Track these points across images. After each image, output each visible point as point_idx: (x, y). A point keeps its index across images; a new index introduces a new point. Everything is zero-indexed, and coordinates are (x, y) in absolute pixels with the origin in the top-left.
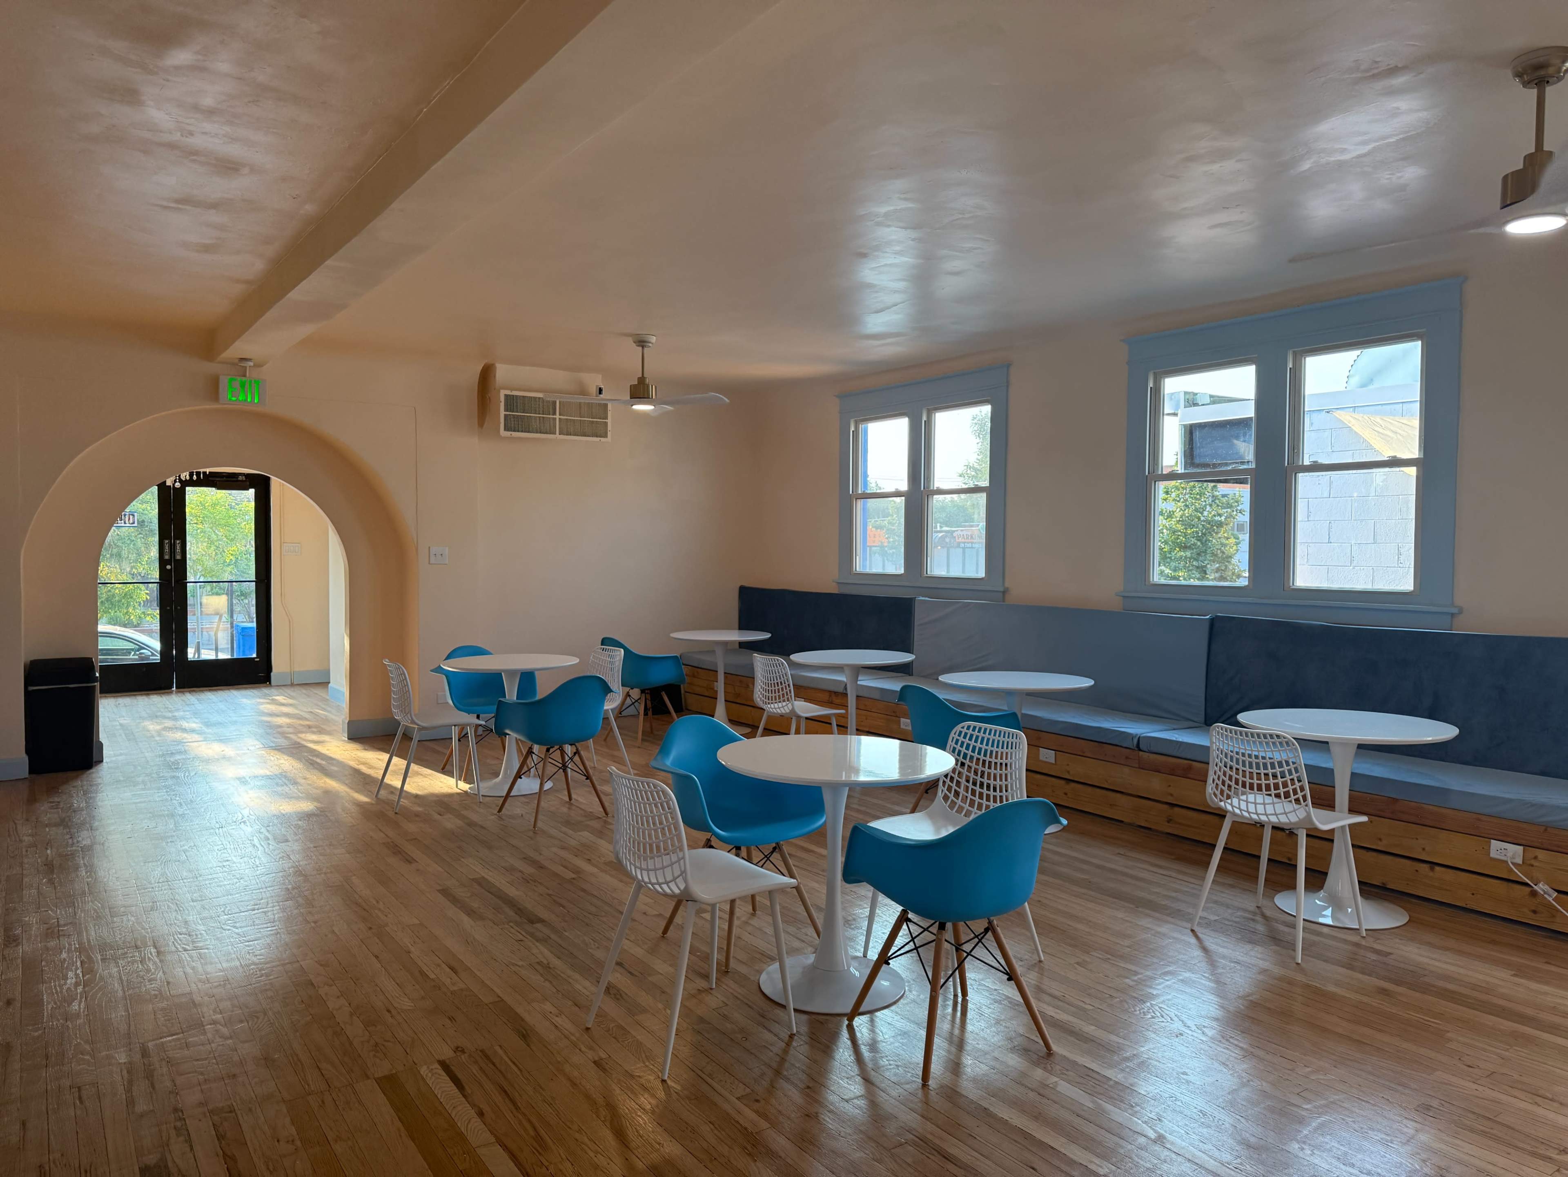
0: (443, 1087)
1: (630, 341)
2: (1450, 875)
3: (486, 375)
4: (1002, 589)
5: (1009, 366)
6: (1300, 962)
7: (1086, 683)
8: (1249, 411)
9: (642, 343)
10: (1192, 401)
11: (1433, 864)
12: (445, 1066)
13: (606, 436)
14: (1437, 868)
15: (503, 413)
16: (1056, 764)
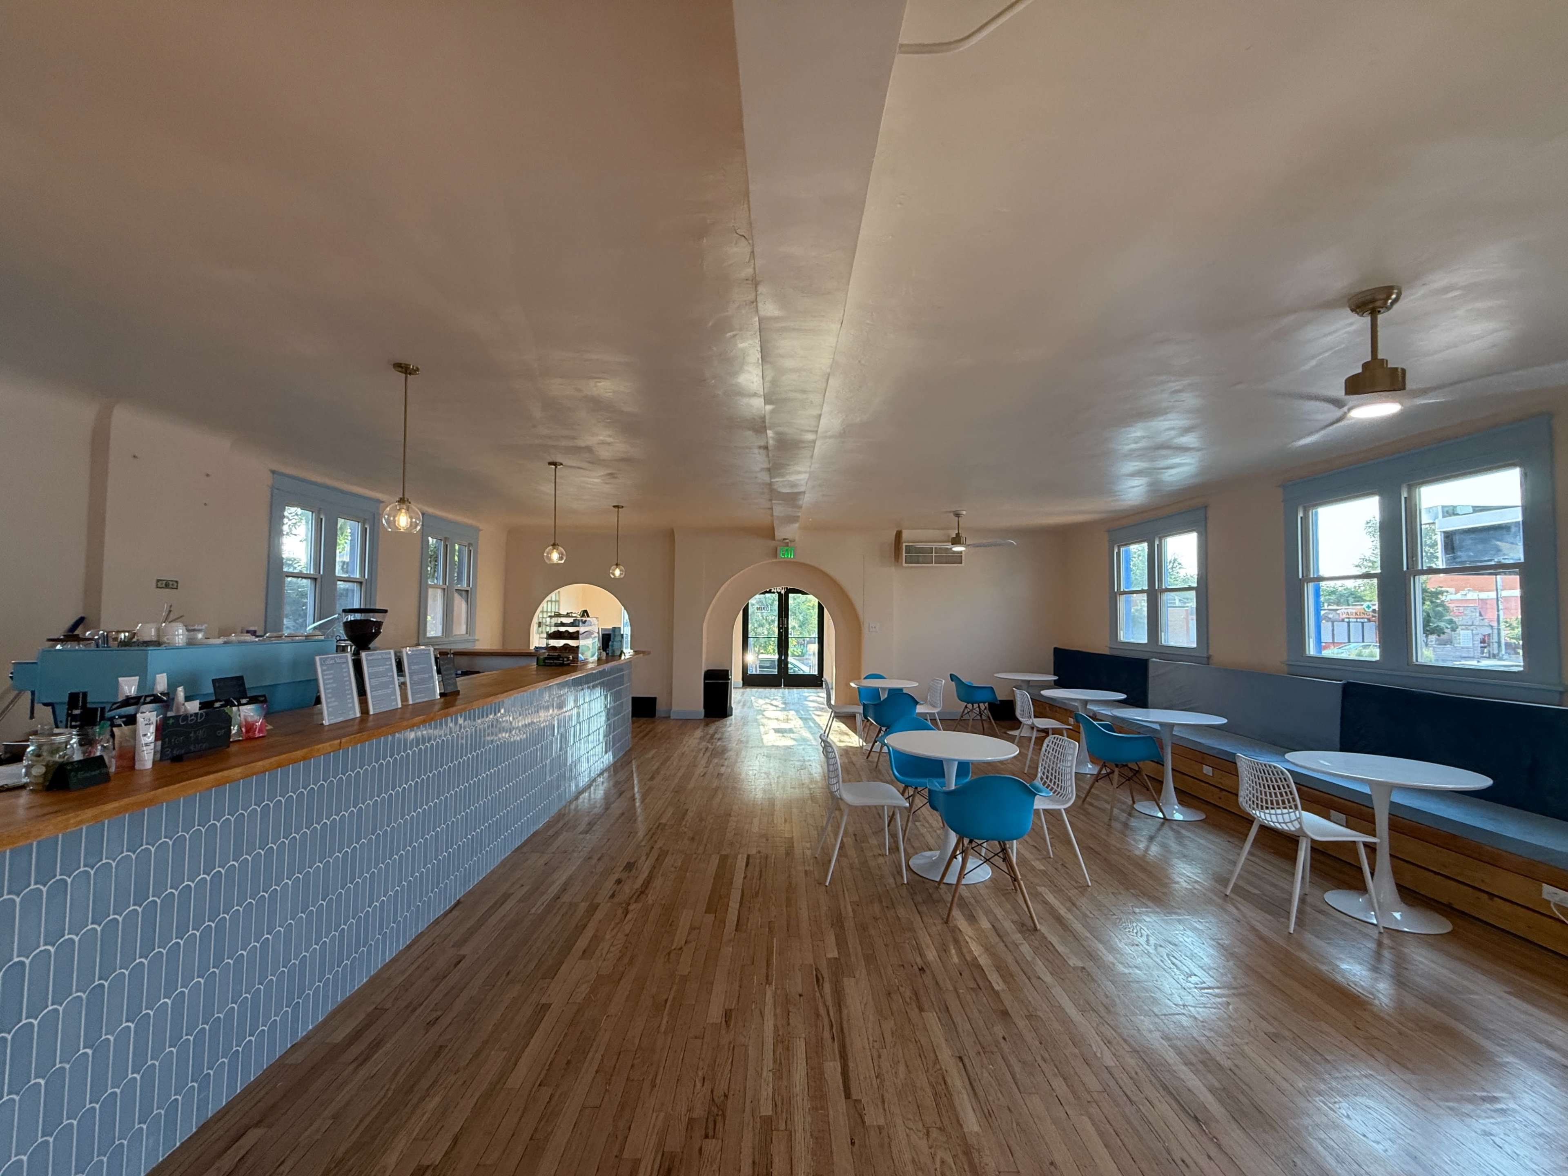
0: (741, 863)
1: (952, 514)
2: (1507, 907)
3: (899, 535)
4: (1205, 655)
5: (1206, 507)
6: (1292, 932)
7: (1222, 721)
8: (1517, 516)
9: (958, 515)
10: (1450, 512)
11: (1492, 896)
12: (748, 857)
13: (961, 563)
14: (1496, 899)
15: (904, 554)
16: (1213, 776)
